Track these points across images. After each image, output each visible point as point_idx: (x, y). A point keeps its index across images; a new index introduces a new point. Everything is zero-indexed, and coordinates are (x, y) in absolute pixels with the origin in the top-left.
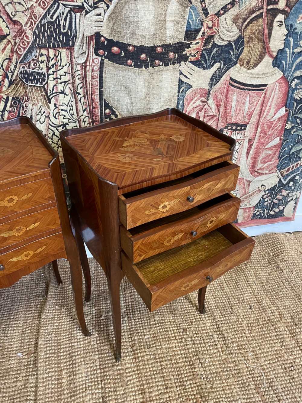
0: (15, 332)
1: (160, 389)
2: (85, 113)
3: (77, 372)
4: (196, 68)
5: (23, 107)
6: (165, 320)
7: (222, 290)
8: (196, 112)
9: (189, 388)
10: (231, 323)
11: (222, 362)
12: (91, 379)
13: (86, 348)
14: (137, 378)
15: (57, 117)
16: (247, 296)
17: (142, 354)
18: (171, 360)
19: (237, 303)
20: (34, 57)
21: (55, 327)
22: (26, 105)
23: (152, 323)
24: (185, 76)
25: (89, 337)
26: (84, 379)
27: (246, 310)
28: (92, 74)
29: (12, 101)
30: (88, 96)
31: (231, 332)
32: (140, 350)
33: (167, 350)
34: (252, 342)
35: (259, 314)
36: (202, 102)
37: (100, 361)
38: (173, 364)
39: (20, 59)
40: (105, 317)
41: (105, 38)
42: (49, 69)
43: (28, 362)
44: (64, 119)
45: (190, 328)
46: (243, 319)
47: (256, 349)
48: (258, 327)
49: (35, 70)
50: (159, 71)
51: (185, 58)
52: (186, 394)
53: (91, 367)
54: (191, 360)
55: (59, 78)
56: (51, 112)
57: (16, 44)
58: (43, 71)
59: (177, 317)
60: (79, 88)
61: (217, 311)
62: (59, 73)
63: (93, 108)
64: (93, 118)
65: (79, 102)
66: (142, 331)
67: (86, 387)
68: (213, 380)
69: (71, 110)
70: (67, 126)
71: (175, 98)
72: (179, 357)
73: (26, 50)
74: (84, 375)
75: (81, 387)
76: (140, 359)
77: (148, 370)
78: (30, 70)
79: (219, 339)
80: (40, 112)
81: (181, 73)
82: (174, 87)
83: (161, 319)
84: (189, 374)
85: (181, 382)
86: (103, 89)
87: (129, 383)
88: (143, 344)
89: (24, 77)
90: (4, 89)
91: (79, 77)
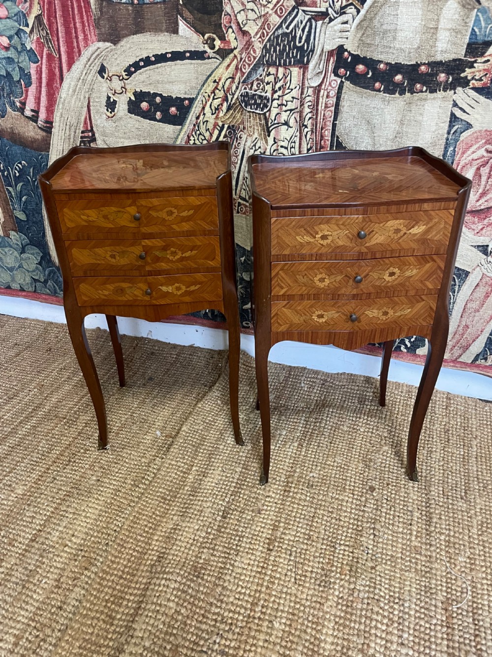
0: (164, 410)
1: (299, 536)
3: (209, 475)
4: (482, 99)
5: (237, 139)
6: (349, 466)
7: (464, 465)
8: (476, 167)
10: (454, 509)
11: (408, 548)
12: (222, 488)
13: (232, 456)
14: (275, 512)
17: (296, 490)
18: (332, 513)
19: (480, 490)
20: (259, 76)
21: (207, 421)
22: (240, 135)
24: (461, 109)
25: (240, 447)
28: (327, 100)
29: (227, 130)
30: (316, 130)
31: (446, 520)
32: (296, 484)
33: (333, 500)
36: (488, 151)
37: (240, 476)
38: (332, 518)
39: (243, 78)
41: (349, 53)
42: (274, 92)
43: (163, 443)
45: (382, 490)
46: (478, 514)
47: (477, 557)
49: (257, 93)
50: (421, 99)
51: (465, 83)
52: (332, 557)
53: (227, 477)
54: (361, 526)
55: (284, 105)
56: (269, 148)
57: (241, 59)
58: (267, 94)
59: (369, 470)
60: (307, 118)
61: (439, 487)
62: (285, 98)
63: (322, 147)
65: (304, 137)
66: (310, 466)
67: (210, 494)
68: (381, 561)
69: (292, 147)
71: (441, 141)
72: (346, 514)
73: (251, 67)
74: (215, 481)
76: (291, 494)
77: (295, 510)
78: (252, 91)
79: (420, 521)
80: (255, 146)
81: (455, 105)
82: (442, 125)
83: (344, 462)
84: (348, 539)
85: (332, 542)
86: (337, 122)
87: (263, 512)
88: (303, 480)
89: (244, 101)
90: (221, 114)
91: (310, 104)
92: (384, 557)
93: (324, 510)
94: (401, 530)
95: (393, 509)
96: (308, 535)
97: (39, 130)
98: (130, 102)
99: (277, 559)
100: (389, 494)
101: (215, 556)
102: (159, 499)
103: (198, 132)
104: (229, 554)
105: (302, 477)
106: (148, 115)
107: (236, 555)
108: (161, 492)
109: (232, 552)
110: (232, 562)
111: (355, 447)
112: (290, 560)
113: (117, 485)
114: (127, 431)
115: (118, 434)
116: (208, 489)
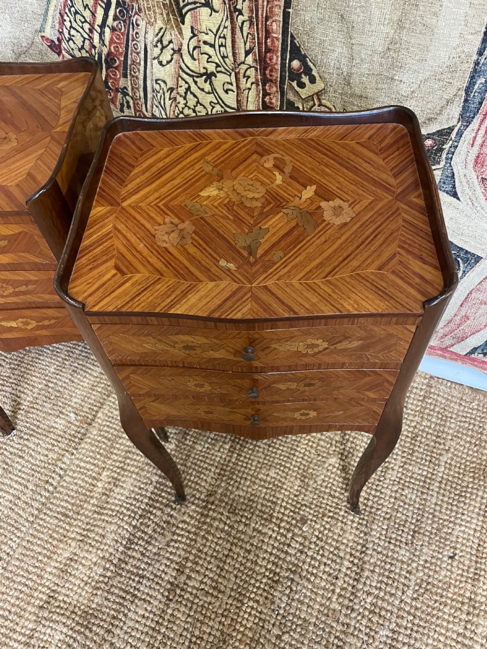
0: (85, 380)
1: (206, 583)
2: (250, 59)
3: (120, 484)
5: (133, 25)
6: (284, 483)
7: (422, 493)
9: (245, 612)
10: (393, 559)
11: (326, 611)
12: (131, 504)
14: (186, 544)
15: (195, 56)
16: (464, 532)
17: (215, 515)
18: (250, 552)
19: (431, 533)
22: (137, 20)
23: (260, 476)
26: (123, 498)
27: (440, 556)
29: (116, 8)
30: (257, 21)
31: (379, 575)
32: (217, 506)
33: (255, 534)
34: (405, 615)
35: (459, 578)
37: (155, 487)
38: (248, 560)
43: (76, 431)
44: (208, 62)
45: (315, 522)
46: (420, 568)
47: (402, 631)
48: (438, 598)
52: (235, 617)
53: (140, 489)
54: (278, 574)
56: (185, 43)
59: (307, 490)
61: (383, 524)
63: (268, 50)
64: (264, 74)
66: (239, 480)
67: (118, 511)
68: (291, 627)
69: (222, 45)
70: (213, 78)
72: (265, 555)
74: (126, 493)
75: (113, 507)
76: (208, 520)
77: (208, 544)
79: (349, 572)
80: (161, 41)
83: (279, 477)
84: (259, 592)
85: (240, 594)
86: (290, 10)
87: (172, 544)
88: (226, 500)
92: (295, 620)
93: (241, 548)
94: (323, 584)
95: (321, 552)
96: (217, 582)
99: (176, 613)
100: (322, 529)
101: (109, 600)
102: (59, 516)
104: (124, 598)
105: (225, 495)
107: (132, 602)
108: (63, 507)
109: (128, 597)
110: (126, 611)
111: (297, 454)
112: (189, 616)
113: (18, 490)
114: (37, 410)
115: (29, 412)
116: (116, 505)
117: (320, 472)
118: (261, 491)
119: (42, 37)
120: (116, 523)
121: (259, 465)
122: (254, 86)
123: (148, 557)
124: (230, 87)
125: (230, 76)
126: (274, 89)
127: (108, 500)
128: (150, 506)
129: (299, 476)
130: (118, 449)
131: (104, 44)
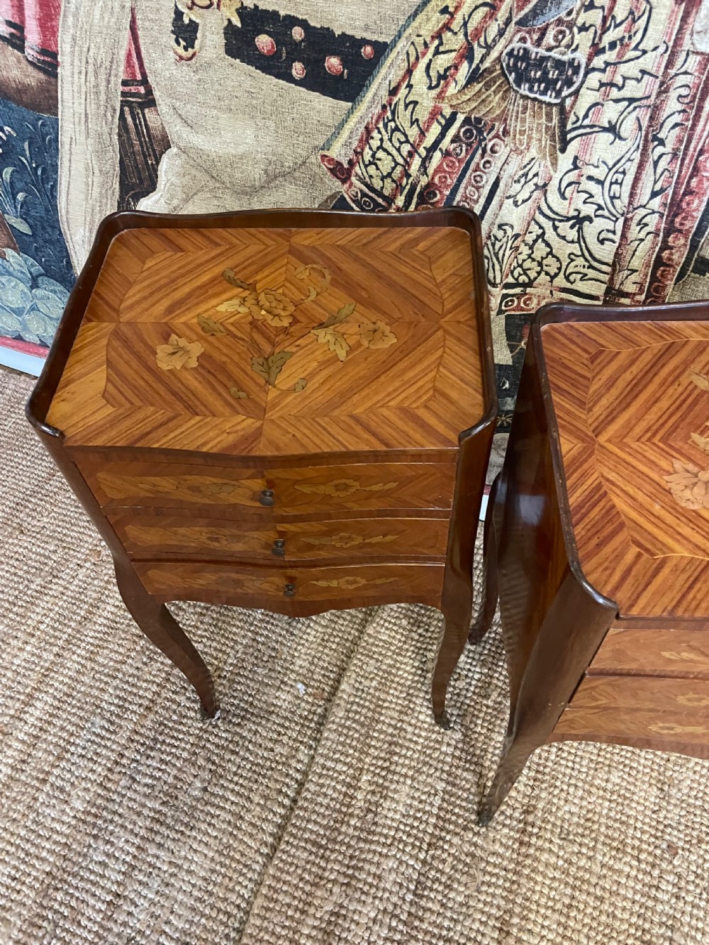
0: (309, 631)
2: (656, 203)
3: (390, 794)
5: (484, 151)
6: (633, 793)
12: (412, 827)
13: (428, 752)
14: (505, 889)
15: (567, 194)
18: (602, 899)
20: (563, 14)
21: (384, 667)
22: (494, 145)
23: (597, 782)
25: (442, 730)
26: (398, 816)
29: (461, 126)
30: (685, 154)
32: (540, 828)
33: (604, 871)
37: (443, 800)
38: (601, 911)
39: (523, 13)
40: (495, 702)
42: (597, 50)
43: (309, 711)
44: (585, 202)
45: (689, 851)
49: (552, 54)
53: (421, 802)
54: (649, 931)
55: (615, 85)
56: (557, 177)
58: (577, 55)
59: (668, 803)
60: (668, 125)
62: (623, 69)
63: (689, 192)
64: (672, 221)
65: (649, 167)
66: (565, 787)
67: (394, 838)
69: (616, 182)
70: (586, 223)
72: (625, 904)
74: (401, 808)
75: (385, 831)
76: (532, 851)
78: (539, 50)
80: (526, 175)
83: (624, 784)
87: (484, 888)
88: (552, 819)
89: (515, 68)
90: (452, 90)
91: (684, 92)
93: (588, 893)
97: (30, 69)
98: (229, 30)
100: (700, 861)
103: (392, 124)
106: (273, 66)
108: (312, 831)
113: (237, 804)
114: (247, 678)
115: (234, 681)
116: (390, 828)
117: (684, 775)
118: (600, 805)
119: (324, 156)
120: (395, 856)
121: (593, 766)
122: (651, 236)
123: (451, 908)
124: (610, 236)
125: (615, 222)
126: (682, 241)
127: (376, 819)
128: (441, 830)
129: (653, 782)
130: (378, 740)
131: (425, 173)
